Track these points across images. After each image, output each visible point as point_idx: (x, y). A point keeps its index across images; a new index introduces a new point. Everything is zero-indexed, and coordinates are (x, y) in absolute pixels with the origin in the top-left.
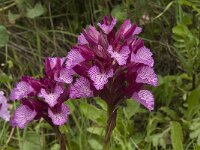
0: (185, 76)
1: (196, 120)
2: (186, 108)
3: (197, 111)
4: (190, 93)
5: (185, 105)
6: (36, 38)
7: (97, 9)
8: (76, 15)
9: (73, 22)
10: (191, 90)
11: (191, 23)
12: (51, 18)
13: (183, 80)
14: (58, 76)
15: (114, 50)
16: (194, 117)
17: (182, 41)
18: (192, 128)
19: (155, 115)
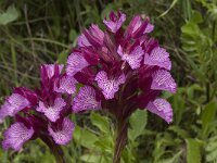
0: (197, 86)
1: (212, 139)
2: (200, 126)
3: (213, 129)
4: (204, 107)
5: (199, 122)
6: (10, 49)
7: (83, 9)
8: (57, 18)
9: (54, 28)
10: (205, 103)
11: (201, 21)
12: (27, 23)
13: (195, 91)
14: (58, 86)
15: (124, 51)
16: (210, 136)
17: (192, 43)
18: (208, 149)
19: (162, 136)
